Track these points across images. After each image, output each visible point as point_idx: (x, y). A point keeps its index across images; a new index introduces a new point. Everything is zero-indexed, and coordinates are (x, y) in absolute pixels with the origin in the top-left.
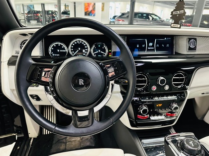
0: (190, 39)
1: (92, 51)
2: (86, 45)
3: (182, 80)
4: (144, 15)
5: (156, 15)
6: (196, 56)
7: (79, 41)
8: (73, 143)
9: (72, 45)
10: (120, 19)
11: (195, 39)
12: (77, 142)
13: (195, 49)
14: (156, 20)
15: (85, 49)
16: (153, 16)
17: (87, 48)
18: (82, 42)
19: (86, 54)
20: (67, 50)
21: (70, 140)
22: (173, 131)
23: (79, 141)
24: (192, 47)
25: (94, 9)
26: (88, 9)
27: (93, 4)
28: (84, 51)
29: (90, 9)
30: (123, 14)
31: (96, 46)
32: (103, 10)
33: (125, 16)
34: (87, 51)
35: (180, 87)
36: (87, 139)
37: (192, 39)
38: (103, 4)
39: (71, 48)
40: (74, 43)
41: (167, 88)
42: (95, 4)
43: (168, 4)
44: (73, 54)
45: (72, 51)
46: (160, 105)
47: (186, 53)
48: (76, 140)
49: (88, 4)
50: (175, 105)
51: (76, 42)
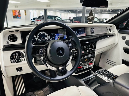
0: (91, 28)
1: (50, 38)
2: (46, 35)
3: (92, 47)
4: (49, 17)
5: (59, 17)
6: (94, 36)
7: (42, 33)
8: (40, 95)
9: (39, 36)
10: (38, 20)
11: (93, 28)
12: (42, 94)
13: (93, 33)
14: (59, 20)
15: (46, 37)
16: (57, 18)
17: (47, 36)
18: (44, 33)
19: (47, 39)
20: (36, 39)
21: (37, 94)
22: (92, 72)
23: (43, 93)
24: (93, 32)
25: (20, 14)
26: (15, 14)
27: (18, 11)
28: (45, 38)
29: (17, 14)
30: (40, 17)
31: (51, 35)
32: (25, 14)
33: (42, 18)
34: (47, 38)
35: (92, 50)
36: (47, 90)
37: (92, 28)
38: (25, 11)
39: (38, 37)
40: (39, 34)
41: (88, 51)
42: (20, 11)
43: (63, 11)
44: (40, 40)
45: (39, 39)
46: (86, 60)
47: (90, 35)
48: (40, 93)
49: (15, 11)
50: (92, 59)
51: (40, 33)
